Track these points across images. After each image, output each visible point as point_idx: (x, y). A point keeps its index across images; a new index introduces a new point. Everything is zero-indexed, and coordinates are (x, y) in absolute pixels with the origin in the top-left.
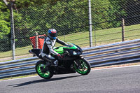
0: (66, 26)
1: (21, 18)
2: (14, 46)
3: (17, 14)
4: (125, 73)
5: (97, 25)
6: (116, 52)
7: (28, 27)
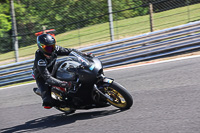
0: (81, 17)
1: (23, 10)
2: (16, 45)
3: (19, 6)
4: (155, 70)
5: (118, 13)
6: (144, 45)
7: (33, 21)
